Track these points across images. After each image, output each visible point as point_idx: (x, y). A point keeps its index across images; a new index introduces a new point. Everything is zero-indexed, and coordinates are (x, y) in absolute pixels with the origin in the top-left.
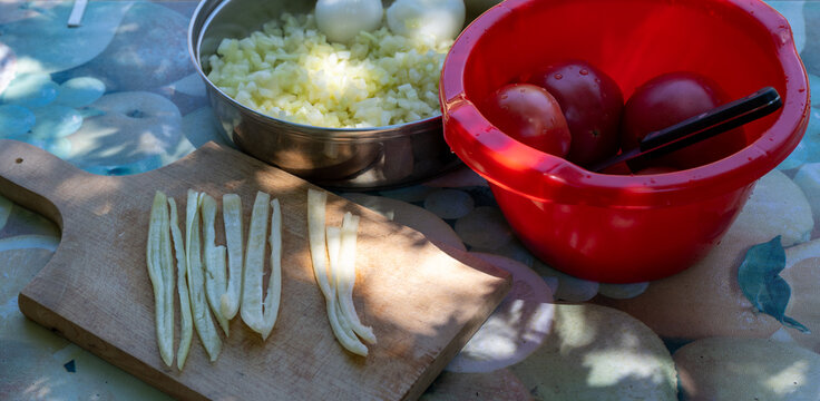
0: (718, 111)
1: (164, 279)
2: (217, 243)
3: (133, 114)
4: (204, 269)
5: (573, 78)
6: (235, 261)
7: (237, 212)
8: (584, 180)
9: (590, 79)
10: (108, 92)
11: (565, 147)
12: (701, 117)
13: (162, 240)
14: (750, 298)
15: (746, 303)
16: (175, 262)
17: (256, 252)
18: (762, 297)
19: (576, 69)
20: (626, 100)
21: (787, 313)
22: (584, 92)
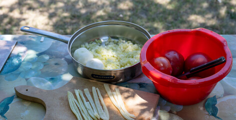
0: (209, 63)
1: (77, 113)
2: (87, 102)
3: (56, 64)
4: (86, 108)
5: (172, 55)
6: (93, 105)
7: (89, 93)
8: (178, 82)
9: (176, 55)
10: (50, 59)
11: (171, 72)
12: (205, 64)
13: (73, 103)
14: (208, 111)
15: (207, 113)
16: (78, 108)
17: (97, 102)
18: (211, 112)
19: (173, 52)
20: (185, 60)
21: (217, 115)
22: (175, 58)
